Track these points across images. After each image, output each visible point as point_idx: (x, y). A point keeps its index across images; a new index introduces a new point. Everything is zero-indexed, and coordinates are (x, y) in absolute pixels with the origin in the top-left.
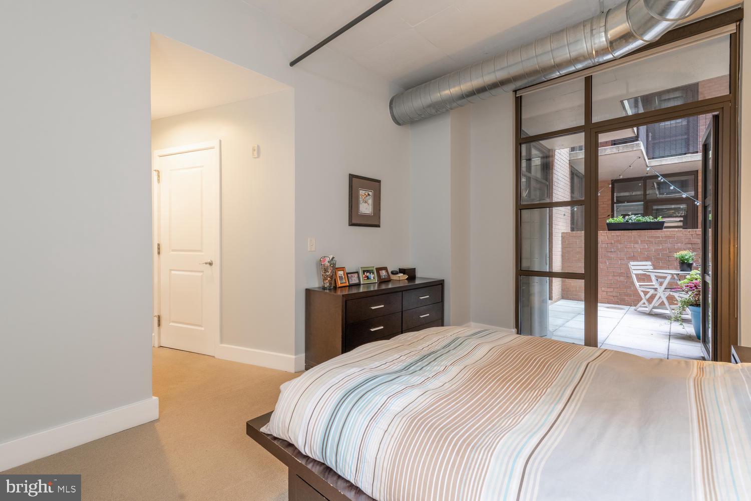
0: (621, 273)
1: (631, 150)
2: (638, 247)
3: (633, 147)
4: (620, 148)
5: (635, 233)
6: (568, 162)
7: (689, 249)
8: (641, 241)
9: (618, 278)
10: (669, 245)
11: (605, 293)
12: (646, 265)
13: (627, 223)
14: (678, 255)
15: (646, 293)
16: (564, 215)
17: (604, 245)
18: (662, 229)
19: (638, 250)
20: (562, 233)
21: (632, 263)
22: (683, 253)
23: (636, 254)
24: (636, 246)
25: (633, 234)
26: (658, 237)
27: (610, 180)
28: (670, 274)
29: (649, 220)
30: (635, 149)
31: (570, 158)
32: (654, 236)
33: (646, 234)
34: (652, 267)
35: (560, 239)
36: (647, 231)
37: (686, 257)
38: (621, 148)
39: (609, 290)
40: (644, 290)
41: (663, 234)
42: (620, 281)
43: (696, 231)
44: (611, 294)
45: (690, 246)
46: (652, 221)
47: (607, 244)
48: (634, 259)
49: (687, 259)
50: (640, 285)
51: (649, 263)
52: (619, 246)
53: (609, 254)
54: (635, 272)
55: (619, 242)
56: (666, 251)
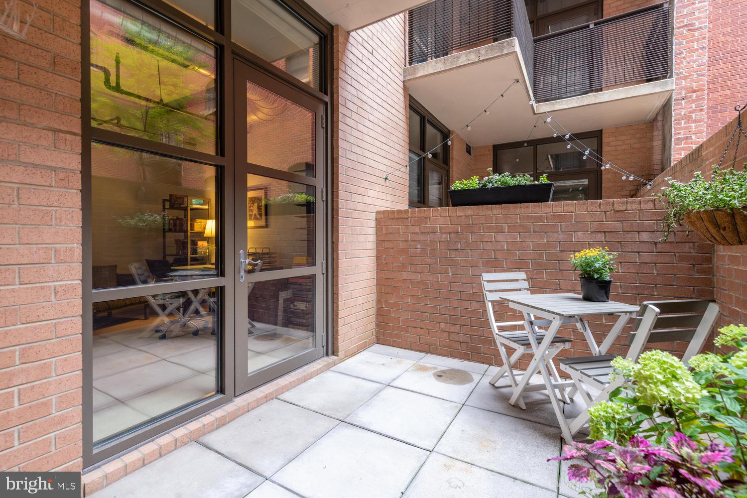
0: (474, 294)
1: (499, 54)
2: (504, 239)
3: (502, 48)
4: (481, 51)
5: (497, 209)
6: (401, 84)
7: (602, 244)
8: (509, 227)
9: (467, 305)
10: (561, 237)
12: (517, 280)
13: (483, 190)
14: (578, 257)
15: (510, 351)
16: (386, 179)
17: (444, 236)
18: (548, 201)
19: (503, 247)
20: (378, 213)
21: (486, 276)
22: (591, 253)
23: (499, 255)
24: (500, 237)
25: (495, 212)
26: (539, 219)
27: (492, 144)
28: (557, 314)
29: (522, 182)
30: (505, 52)
31: (404, 77)
32: (532, 217)
33: (518, 211)
34: (526, 285)
35: (373, 224)
36: (519, 205)
37: (597, 265)
38: (483, 52)
39: (453, 329)
40: (507, 342)
41: (549, 210)
42: (472, 312)
43: (613, 204)
45: (601, 237)
46: (528, 183)
47: (450, 233)
48: (495, 265)
49: (597, 271)
50: (501, 329)
51: (522, 275)
52: (471, 238)
53: (453, 255)
54: (491, 297)
55: (469, 229)
56: (556, 247)
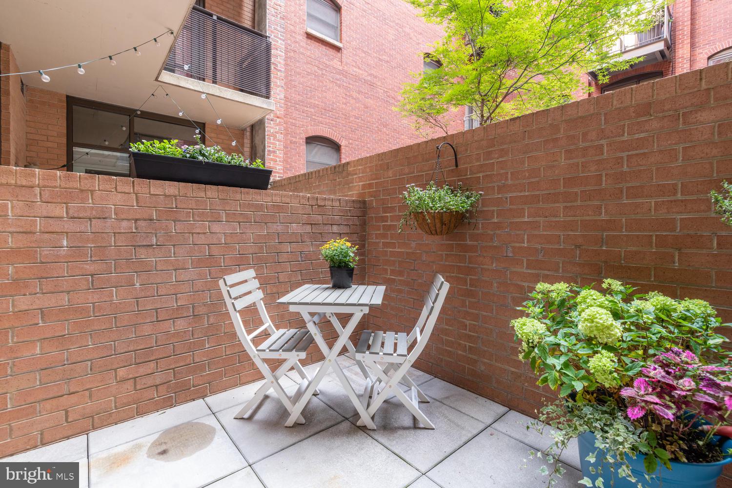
0: (179, 308)
2: (221, 230)
5: (212, 191)
8: (227, 215)
9: (169, 326)
10: (279, 228)
11: (129, 385)
17: (125, 224)
18: (267, 189)
19: (219, 239)
23: (215, 251)
24: (216, 227)
26: (260, 208)
32: (253, 205)
34: (257, 284)
36: (238, 189)
39: (142, 370)
41: (269, 199)
42: (177, 334)
44: (149, 381)
47: (136, 220)
51: (250, 273)
52: (174, 228)
53: (143, 254)
55: (171, 214)
56: (275, 239)
